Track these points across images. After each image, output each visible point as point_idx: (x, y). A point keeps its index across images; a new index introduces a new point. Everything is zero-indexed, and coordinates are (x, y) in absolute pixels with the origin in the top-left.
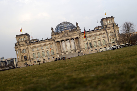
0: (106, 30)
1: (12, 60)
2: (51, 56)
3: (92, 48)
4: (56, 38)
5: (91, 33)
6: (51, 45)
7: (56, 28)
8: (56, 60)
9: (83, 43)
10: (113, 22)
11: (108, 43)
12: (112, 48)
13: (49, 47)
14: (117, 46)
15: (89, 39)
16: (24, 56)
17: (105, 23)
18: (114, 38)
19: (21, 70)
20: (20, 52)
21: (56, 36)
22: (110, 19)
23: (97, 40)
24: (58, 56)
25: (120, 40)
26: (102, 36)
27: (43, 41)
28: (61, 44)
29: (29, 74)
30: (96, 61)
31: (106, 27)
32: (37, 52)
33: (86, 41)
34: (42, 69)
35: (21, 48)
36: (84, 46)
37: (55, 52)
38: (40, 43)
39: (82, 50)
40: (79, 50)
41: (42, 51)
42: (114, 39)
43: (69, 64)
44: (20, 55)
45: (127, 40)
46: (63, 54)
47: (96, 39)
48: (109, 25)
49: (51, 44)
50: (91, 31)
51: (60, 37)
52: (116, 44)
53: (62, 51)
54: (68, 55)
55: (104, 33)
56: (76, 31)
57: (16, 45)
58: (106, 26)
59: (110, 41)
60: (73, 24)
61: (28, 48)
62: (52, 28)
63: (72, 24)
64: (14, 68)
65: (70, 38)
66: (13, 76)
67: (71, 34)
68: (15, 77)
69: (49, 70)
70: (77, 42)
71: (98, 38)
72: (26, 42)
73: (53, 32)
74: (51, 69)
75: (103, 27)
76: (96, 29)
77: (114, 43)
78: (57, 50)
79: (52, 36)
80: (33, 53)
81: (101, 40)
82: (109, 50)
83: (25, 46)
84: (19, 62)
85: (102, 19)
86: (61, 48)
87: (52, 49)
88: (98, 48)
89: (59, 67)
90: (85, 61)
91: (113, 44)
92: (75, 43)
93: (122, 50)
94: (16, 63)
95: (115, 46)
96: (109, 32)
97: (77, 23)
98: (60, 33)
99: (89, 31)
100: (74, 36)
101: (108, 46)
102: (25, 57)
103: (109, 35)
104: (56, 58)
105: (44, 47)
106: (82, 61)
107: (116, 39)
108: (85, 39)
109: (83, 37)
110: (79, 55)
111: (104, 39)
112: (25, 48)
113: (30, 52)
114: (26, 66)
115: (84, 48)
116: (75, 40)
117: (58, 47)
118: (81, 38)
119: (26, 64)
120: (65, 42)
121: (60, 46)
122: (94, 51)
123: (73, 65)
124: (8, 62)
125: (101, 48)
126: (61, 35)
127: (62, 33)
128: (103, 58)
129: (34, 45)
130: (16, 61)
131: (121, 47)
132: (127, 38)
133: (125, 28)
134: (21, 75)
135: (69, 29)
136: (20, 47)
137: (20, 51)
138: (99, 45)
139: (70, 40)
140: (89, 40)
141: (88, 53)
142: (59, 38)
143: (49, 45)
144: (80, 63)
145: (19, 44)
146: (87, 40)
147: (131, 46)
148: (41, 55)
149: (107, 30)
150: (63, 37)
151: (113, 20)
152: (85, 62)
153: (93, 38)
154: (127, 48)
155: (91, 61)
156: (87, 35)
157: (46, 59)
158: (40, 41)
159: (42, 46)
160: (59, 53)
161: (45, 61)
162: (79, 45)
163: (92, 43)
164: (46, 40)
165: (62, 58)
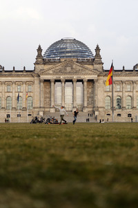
2: (24, 109)
3: (121, 110)
4: (43, 72)
5: (126, 75)
6: (29, 85)
7: (49, 48)
8: (34, 122)
9: (103, 95)
13: (24, 88)
15: (117, 87)
21: (46, 67)
24: (41, 114)
27: (13, 73)
28: (52, 87)
33: (109, 91)
36: (104, 102)
37: (37, 104)
38: (5, 76)
39: (98, 110)
40: (91, 109)
41: (7, 94)
46: (52, 111)
47: (135, 93)
49: (31, 83)
50: (126, 71)
53: (53, 104)
56: (92, 65)
60: (87, 48)
62: (40, 46)
63: (86, 46)
65: (75, 77)
67: (80, 68)
70: (90, 90)
73: (39, 56)
78: (42, 99)
79: (37, 66)
86: (52, 96)
87: (32, 94)
88: (134, 113)
89: (37, 136)
90: (98, 134)
92: (86, 92)
97: (98, 46)
98: (55, 62)
99: (121, 71)
100: (86, 74)
104: (35, 116)
105: (14, 88)
106: (92, 132)
108: (108, 87)
109: (104, 82)
110: (88, 120)
115: (104, 108)
116: (85, 83)
117: (45, 93)
118: (101, 82)
120: (63, 83)
121: (50, 92)
122: (124, 118)
123: (70, 136)
126: (57, 68)
127: (60, 62)
135: (77, 56)
139: (74, 83)
140: (119, 90)
143: (24, 85)
144: (86, 136)
146: (114, 90)
148: (4, 104)
150: (60, 72)
152: (98, 136)
153: (128, 87)
156: (115, 78)
157: (13, 114)
158: (6, 71)
159: (9, 84)
160: (44, 108)
161: (10, 119)
162: (93, 97)
163: (124, 99)
164: (22, 71)
165: (49, 119)
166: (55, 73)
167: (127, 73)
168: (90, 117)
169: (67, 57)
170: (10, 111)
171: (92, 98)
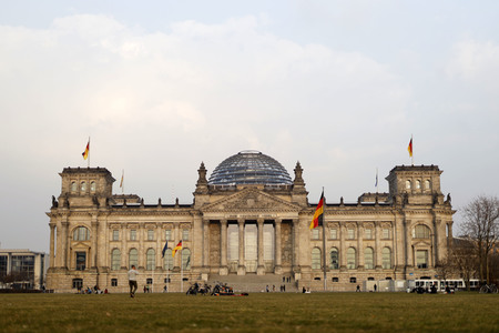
0: (402, 213)
1: (29, 259)
2: (177, 270)
3: (337, 272)
4: (209, 207)
5: (346, 213)
6: (185, 229)
7: (218, 168)
8: (194, 290)
9: (307, 245)
10: (435, 188)
11: (401, 262)
12: (413, 285)
13: (176, 234)
14: (433, 281)
15: (332, 233)
16: (77, 253)
17: (404, 186)
18: (429, 248)
19: (55, 303)
20: (63, 235)
21: (213, 199)
22: (424, 175)
23: (363, 244)
24: (205, 277)
25: (449, 260)
26: (385, 232)
27: (159, 209)
28: (223, 232)
29: (79, 328)
30: (343, 328)
31: (406, 202)
32: (130, 245)
34: (131, 317)
35: (71, 218)
36: (310, 258)
37: (197, 261)
38: (145, 214)
39: (299, 271)
40: (288, 270)
41: (148, 245)
42: (427, 254)
43: (237, 318)
44: (63, 246)
45: (477, 267)
46: (223, 272)
47: (361, 241)
48: (418, 194)
49: (188, 226)
50: (346, 205)
51: (226, 207)
52: (431, 272)
53: (224, 262)
54: (244, 280)
55: (392, 224)
56: (290, 195)
57: (55, 205)
58: (406, 196)
59: (410, 256)
60: (282, 167)
61: (97, 225)
62: (203, 165)
63: (279, 165)
64: (29, 290)
65: (261, 216)
66: (18, 322)
67: (270, 201)
68: (25, 327)
69: (158, 325)
70: (287, 238)
71: (369, 237)
72: (96, 202)
73: (202, 180)
74: (166, 322)
75: (394, 198)
76: (367, 203)
77: (424, 266)
78: (206, 253)
79: (198, 197)
80: (113, 245)
81: (379, 249)
82: (402, 293)
83: (90, 215)
84: (53, 269)
85: (396, 168)
86: (223, 248)
87: (189, 244)
88: (361, 276)
90: (300, 318)
91: (421, 272)
92: (279, 241)
93: (450, 300)
94: (42, 272)
95: (425, 281)
96: (413, 221)
97: (298, 164)
98: (227, 191)
99: (338, 205)
100: (280, 211)
101: (401, 276)
102: (81, 257)
103: (413, 232)
104: (194, 281)
105: (160, 235)
106: (290, 313)
107: (436, 255)
108: (317, 233)
109: (309, 224)
110: (283, 288)
111: (390, 243)
112: (86, 221)
113: (102, 239)
114: (75, 290)
115: (310, 267)
116: (278, 226)
117: (212, 242)
118: (305, 223)
119: (77, 283)
120: (242, 226)
121: (220, 240)
122: (344, 285)
123: (253, 322)
124: (13, 263)
125: (372, 279)
126: (232, 201)
127: (236, 191)
128: (371, 320)
129: (123, 219)
130: (42, 263)
131: (448, 289)
132: (478, 260)
133: (478, 220)
134: (49, 323)
135: (264, 181)
136: (69, 215)
137: (67, 232)
138: (366, 266)
139: (260, 226)
140: (334, 237)
141: (318, 287)
142: (221, 207)
143: (177, 229)
144: (280, 323)
145: (68, 204)
146: (326, 237)
147: (489, 292)
148: (142, 261)
149: (407, 215)
150: (237, 207)
151: (435, 180)
152: (300, 323)
153: (350, 233)
154: (472, 296)
155: (322, 322)
156: (327, 218)
157: (158, 279)
158: (147, 206)
159: (150, 227)
160: (209, 267)
161: (152, 287)
162: (291, 250)
163: (343, 253)
164: (173, 206)
165: (217, 287)
166: (228, 209)
167: (348, 208)
168: (286, 283)
169: (247, 182)
170: (153, 273)
171: (289, 251)
